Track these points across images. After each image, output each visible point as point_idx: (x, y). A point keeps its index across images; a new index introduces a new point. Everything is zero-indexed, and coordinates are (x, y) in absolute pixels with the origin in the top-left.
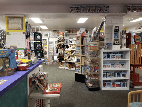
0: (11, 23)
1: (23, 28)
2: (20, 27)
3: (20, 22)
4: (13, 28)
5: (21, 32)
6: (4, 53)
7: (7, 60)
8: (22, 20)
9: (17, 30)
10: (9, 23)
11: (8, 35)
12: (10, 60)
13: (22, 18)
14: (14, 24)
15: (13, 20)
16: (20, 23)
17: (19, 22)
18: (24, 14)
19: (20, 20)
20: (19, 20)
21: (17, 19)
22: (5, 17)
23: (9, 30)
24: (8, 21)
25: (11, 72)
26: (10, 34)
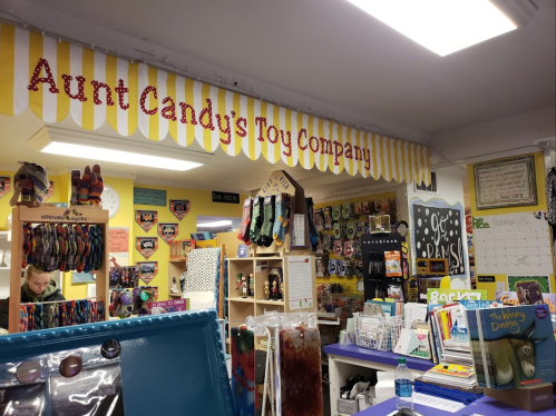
0: (488, 184)
1: (536, 198)
2: (526, 195)
3: (525, 174)
4: (496, 202)
5: (528, 213)
6: (513, 319)
7: (525, 347)
8: (532, 168)
9: (510, 206)
10: (482, 185)
11: (478, 227)
12: (534, 345)
13: (532, 157)
14: (498, 188)
15: (493, 174)
16: (522, 180)
17: (519, 174)
18: (541, 143)
19: (524, 167)
20: (519, 169)
21: (510, 168)
22: (465, 166)
23: (481, 209)
24: (476, 178)
25: (545, 397)
26: (486, 226)
